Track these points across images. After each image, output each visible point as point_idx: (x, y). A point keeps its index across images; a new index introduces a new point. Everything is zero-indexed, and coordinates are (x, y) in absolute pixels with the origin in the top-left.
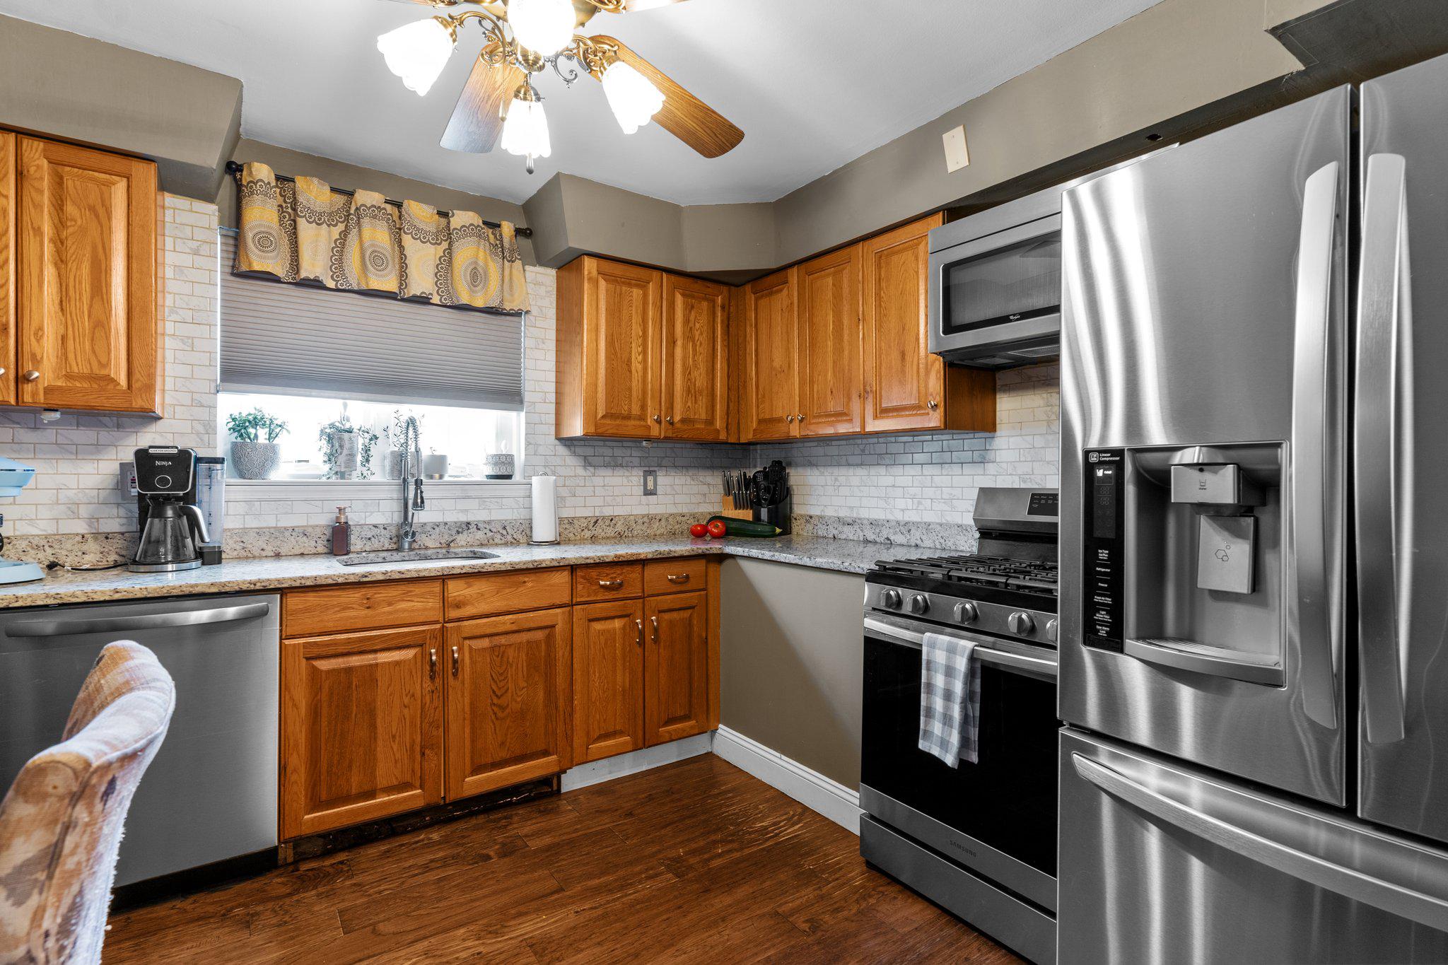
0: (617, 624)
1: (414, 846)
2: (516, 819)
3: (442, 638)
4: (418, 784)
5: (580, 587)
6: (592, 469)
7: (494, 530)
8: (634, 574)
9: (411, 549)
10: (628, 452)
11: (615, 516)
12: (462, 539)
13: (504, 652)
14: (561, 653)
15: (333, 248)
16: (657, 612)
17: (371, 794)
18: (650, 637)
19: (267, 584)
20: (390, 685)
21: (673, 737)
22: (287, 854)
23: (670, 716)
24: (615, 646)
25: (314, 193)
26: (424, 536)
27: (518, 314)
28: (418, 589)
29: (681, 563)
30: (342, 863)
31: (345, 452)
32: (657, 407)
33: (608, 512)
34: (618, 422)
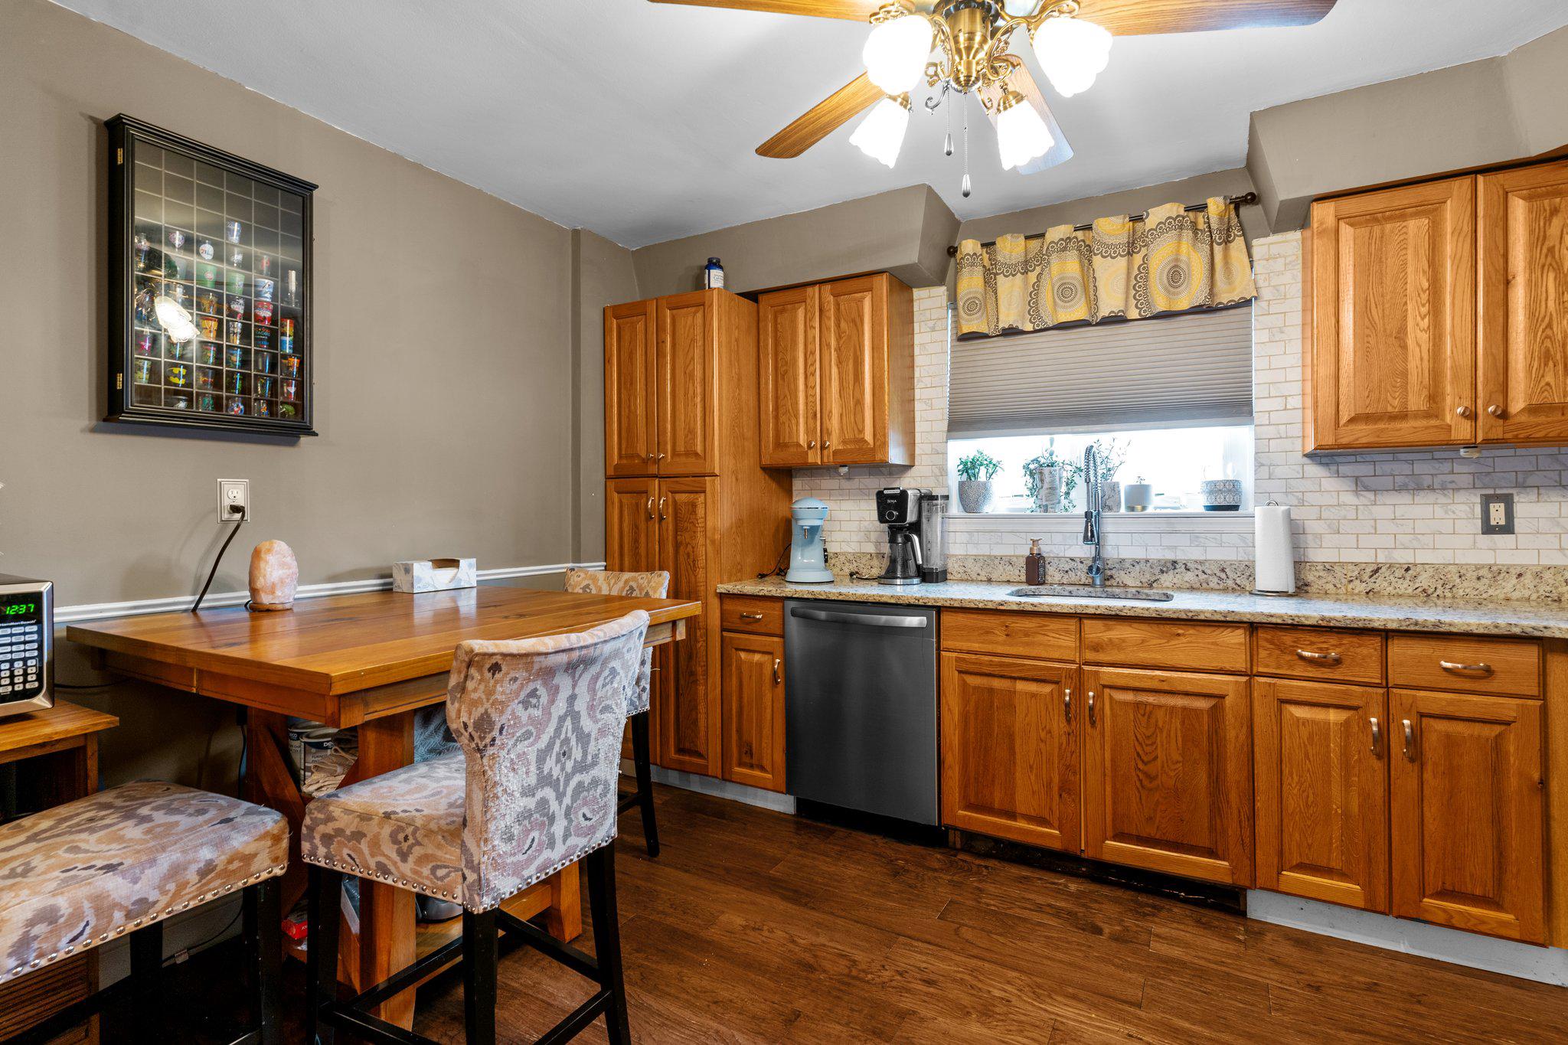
0: (1334, 716)
1: (1048, 885)
2: (1164, 913)
3: (1078, 679)
4: (1056, 824)
5: (1263, 654)
6: (1371, 495)
7: (1208, 572)
8: (1370, 648)
9: (1103, 586)
10: (1446, 467)
11: (1416, 565)
12: (1167, 579)
13: (1151, 713)
14: (1233, 733)
15: (1031, 293)
16: (1414, 713)
17: (1012, 815)
18: (1398, 749)
19: (926, 601)
20: (1026, 715)
21: (1454, 922)
22: (955, 839)
23: (1448, 887)
24: (1328, 746)
25: (1011, 247)
26: (1122, 572)
27: (1247, 303)
28: (1054, 624)
29: (1473, 645)
30: (986, 867)
31: (1046, 486)
32: (1467, 392)
33: (1403, 557)
34: (1381, 426)
